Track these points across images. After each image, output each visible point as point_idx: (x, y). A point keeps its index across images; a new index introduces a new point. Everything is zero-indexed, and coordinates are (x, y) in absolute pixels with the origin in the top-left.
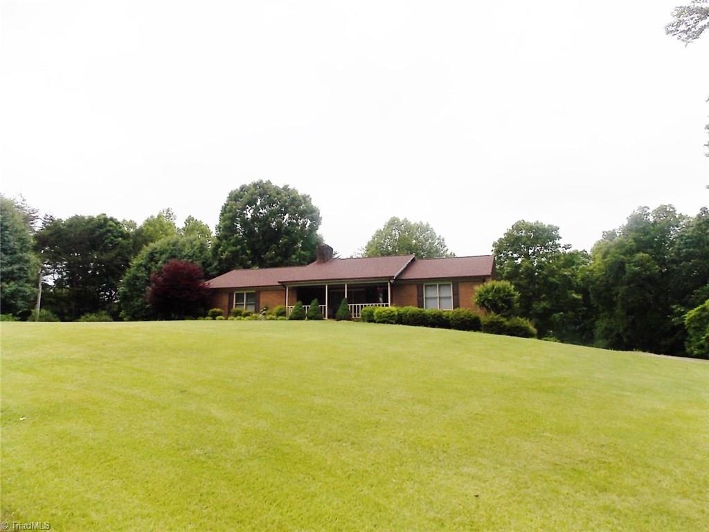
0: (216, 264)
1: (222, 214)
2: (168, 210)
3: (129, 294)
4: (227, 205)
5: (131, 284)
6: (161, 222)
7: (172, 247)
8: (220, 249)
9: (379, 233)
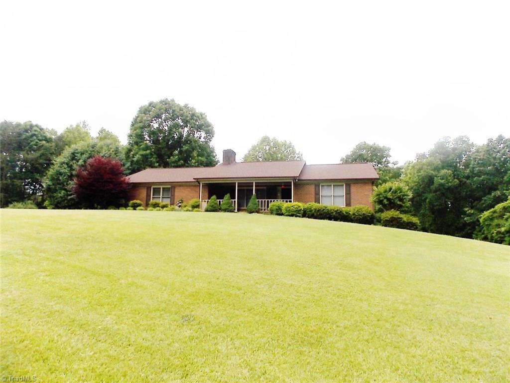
0: (128, 164)
1: (133, 125)
2: (84, 122)
3: (53, 187)
4: (138, 117)
5: (55, 179)
6: (79, 130)
7: (91, 149)
8: (132, 153)
9: (254, 148)
